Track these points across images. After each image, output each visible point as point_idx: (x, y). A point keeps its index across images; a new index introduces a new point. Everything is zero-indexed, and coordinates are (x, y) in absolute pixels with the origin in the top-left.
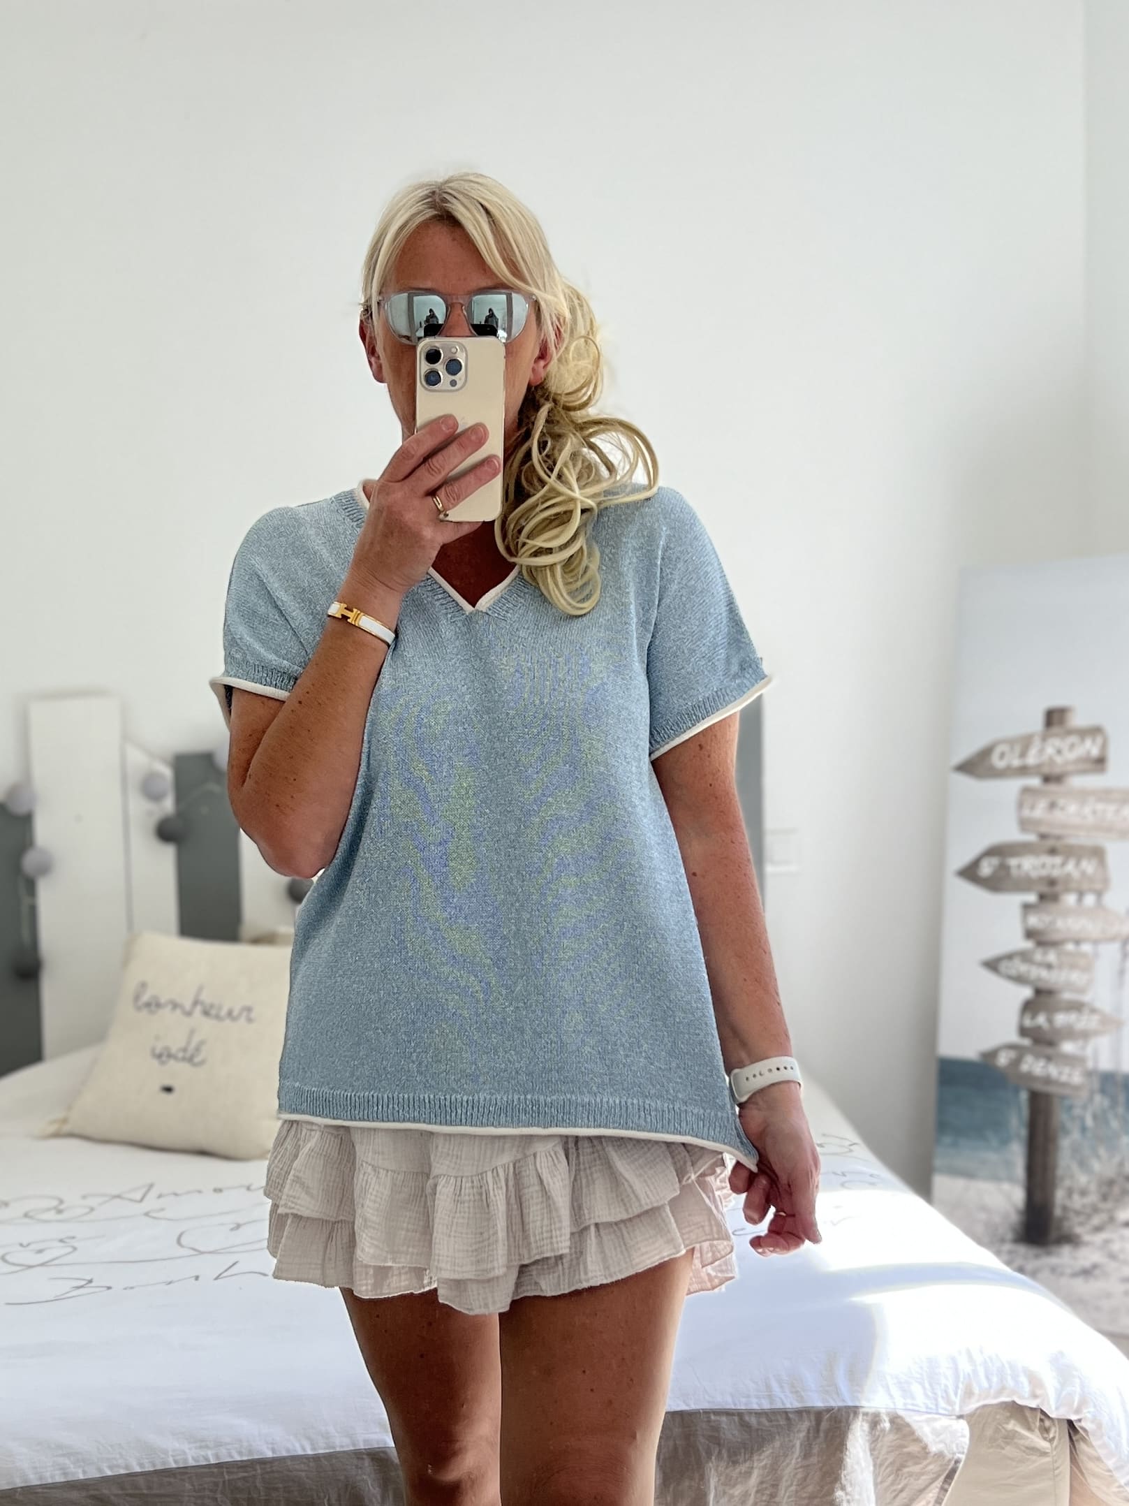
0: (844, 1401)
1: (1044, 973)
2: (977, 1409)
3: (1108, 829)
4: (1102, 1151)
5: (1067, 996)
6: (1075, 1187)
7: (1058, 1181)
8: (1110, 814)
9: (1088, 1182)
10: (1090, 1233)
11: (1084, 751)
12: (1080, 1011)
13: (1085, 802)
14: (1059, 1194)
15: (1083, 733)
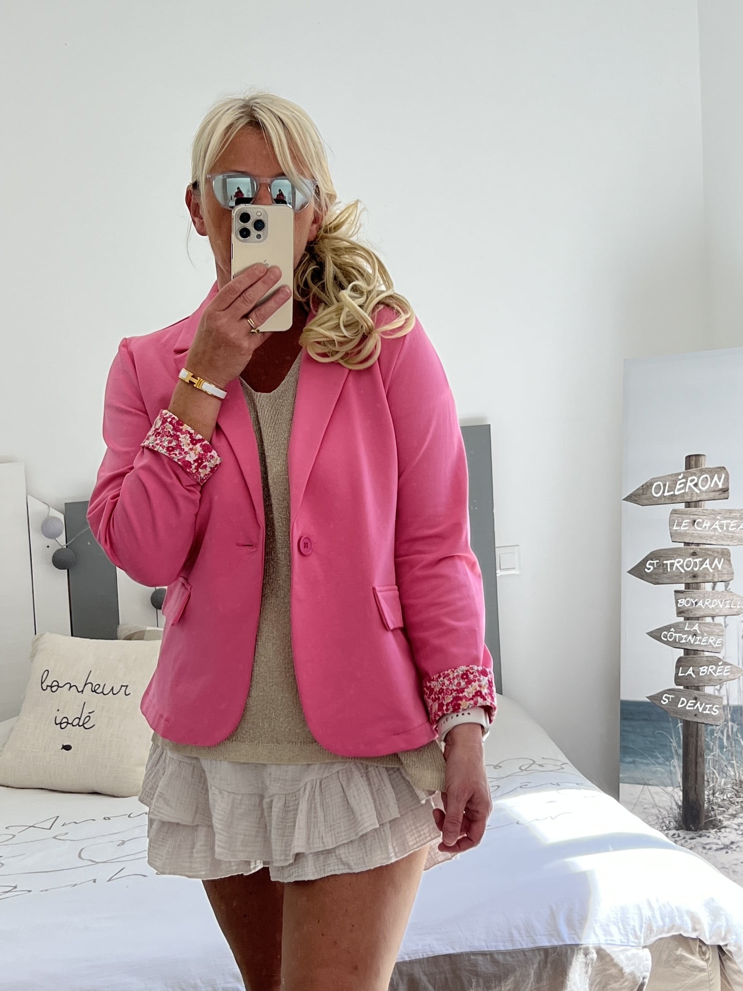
0: (563, 940)
1: (691, 639)
2: (656, 941)
3: (732, 538)
5: (707, 654)
6: (717, 788)
7: (706, 783)
8: (732, 527)
9: (725, 784)
10: (729, 819)
11: (712, 486)
12: (717, 665)
13: (716, 520)
14: (706, 792)
15: (712, 472)
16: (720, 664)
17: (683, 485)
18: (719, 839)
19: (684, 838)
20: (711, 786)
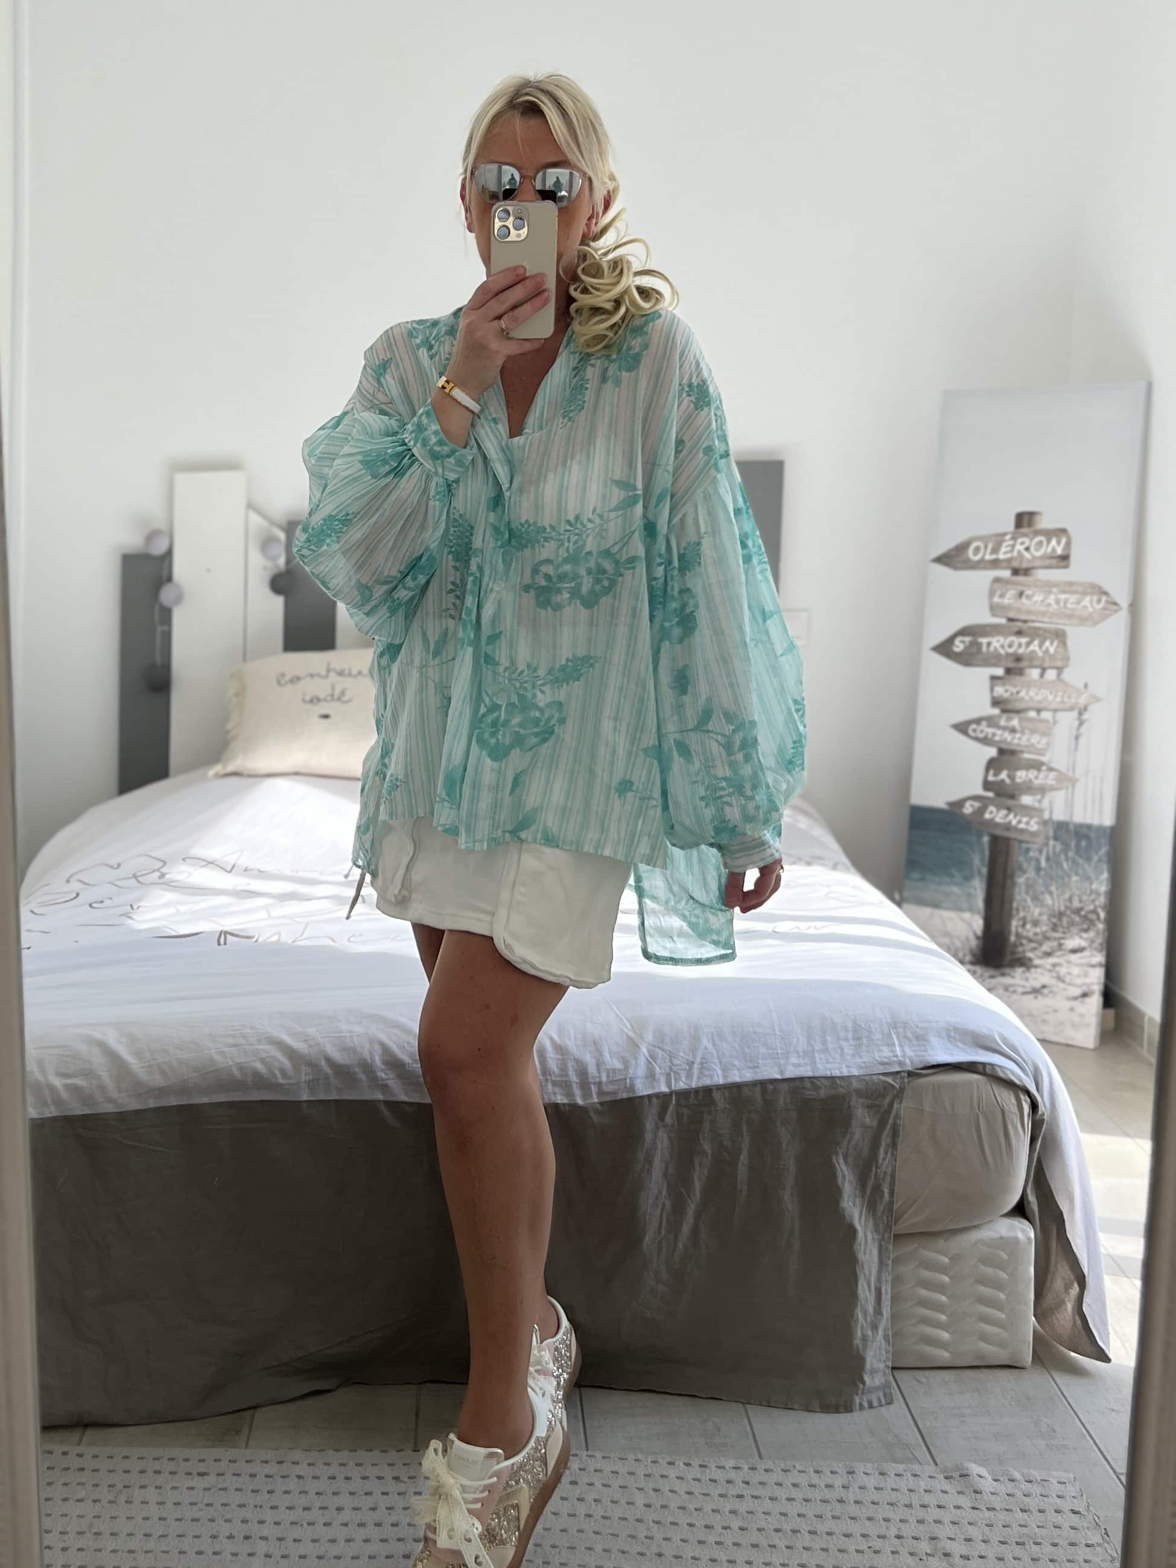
1: (1008, 736)
3: (1070, 617)
4: (1053, 888)
5: (1027, 756)
6: (1029, 918)
7: (1014, 912)
8: (1072, 603)
9: (1040, 914)
10: (1041, 958)
11: (1049, 550)
12: (1039, 769)
13: (1050, 592)
14: (1014, 923)
15: (1049, 534)
16: (1044, 768)
17: (1009, 549)
18: (1027, 979)
19: (982, 976)
20: (1021, 914)
